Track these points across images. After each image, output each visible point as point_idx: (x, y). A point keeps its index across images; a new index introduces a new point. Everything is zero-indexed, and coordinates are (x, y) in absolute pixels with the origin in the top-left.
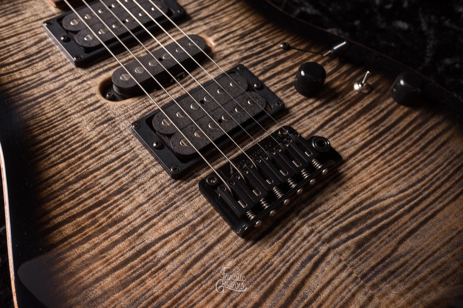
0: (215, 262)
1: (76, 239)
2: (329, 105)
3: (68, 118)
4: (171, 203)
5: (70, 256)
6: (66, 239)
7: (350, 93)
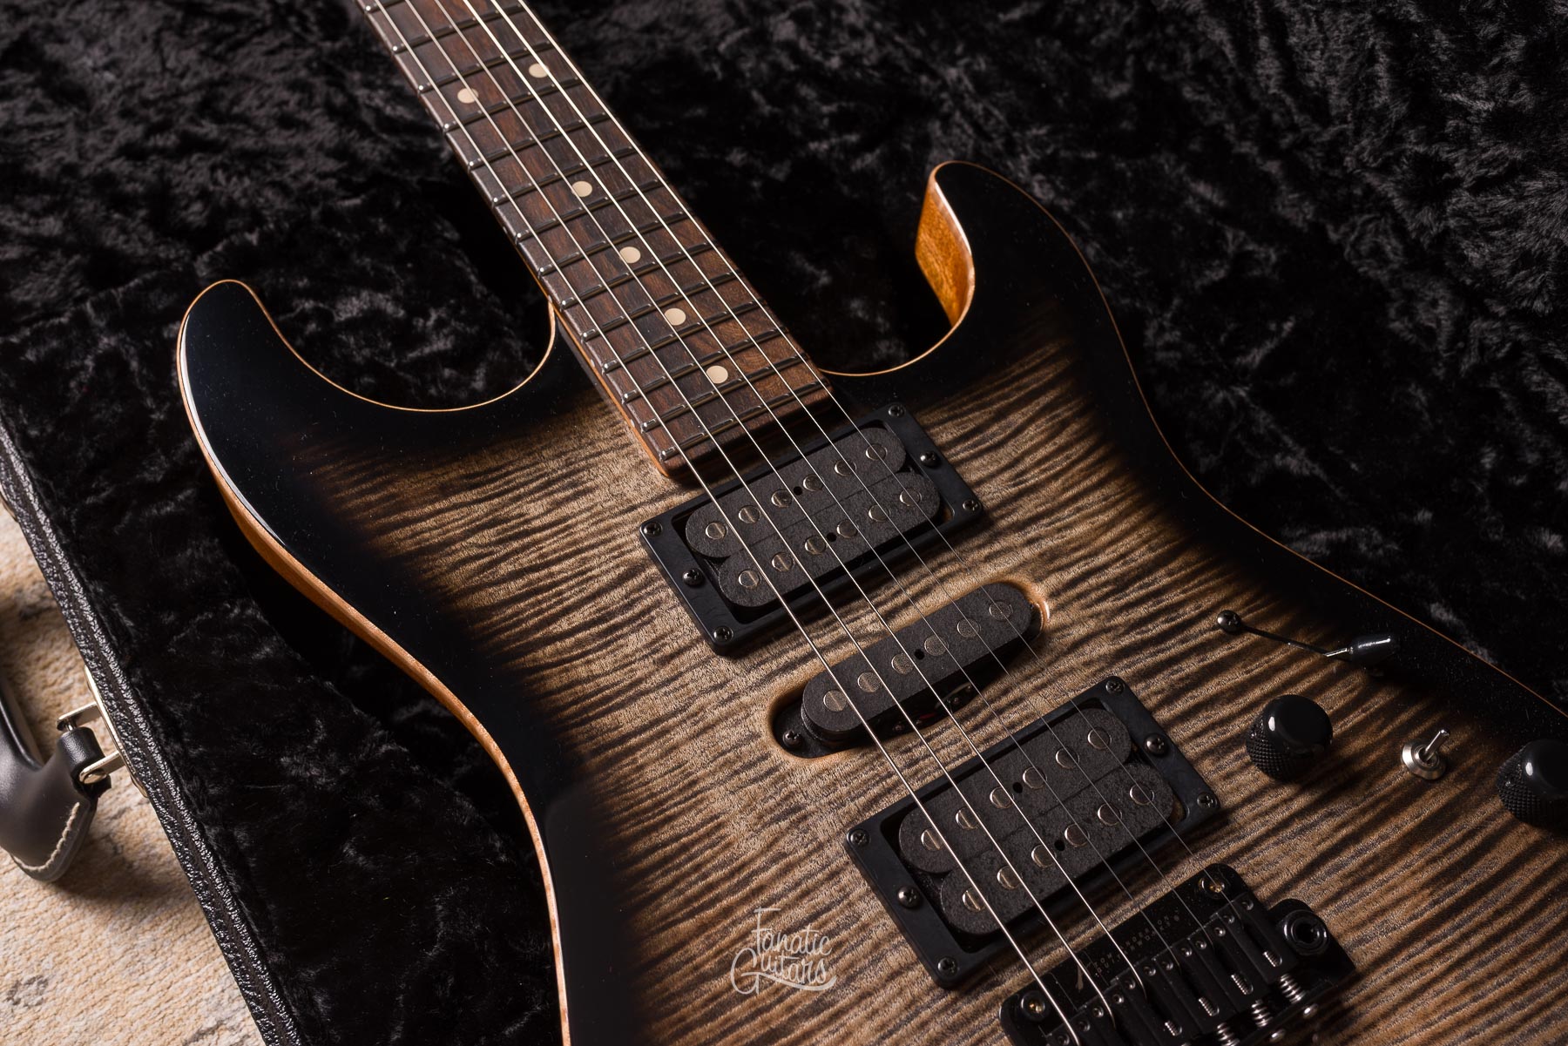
2: (1333, 807)
3: (699, 797)
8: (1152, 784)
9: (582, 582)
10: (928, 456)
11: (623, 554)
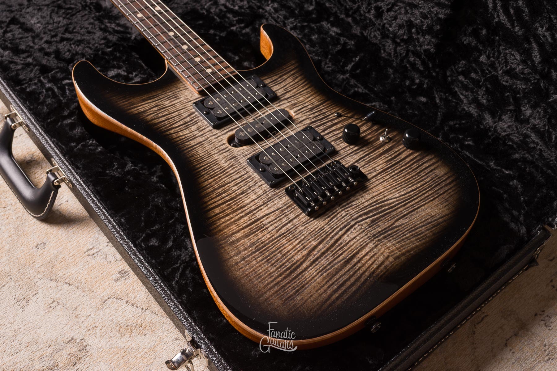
0: (294, 227)
1: (221, 215)
2: (363, 149)
3: (211, 156)
4: (270, 199)
5: (219, 223)
6: (216, 215)
7: (377, 142)
9: (179, 117)
10: (263, 85)
11: (189, 110)
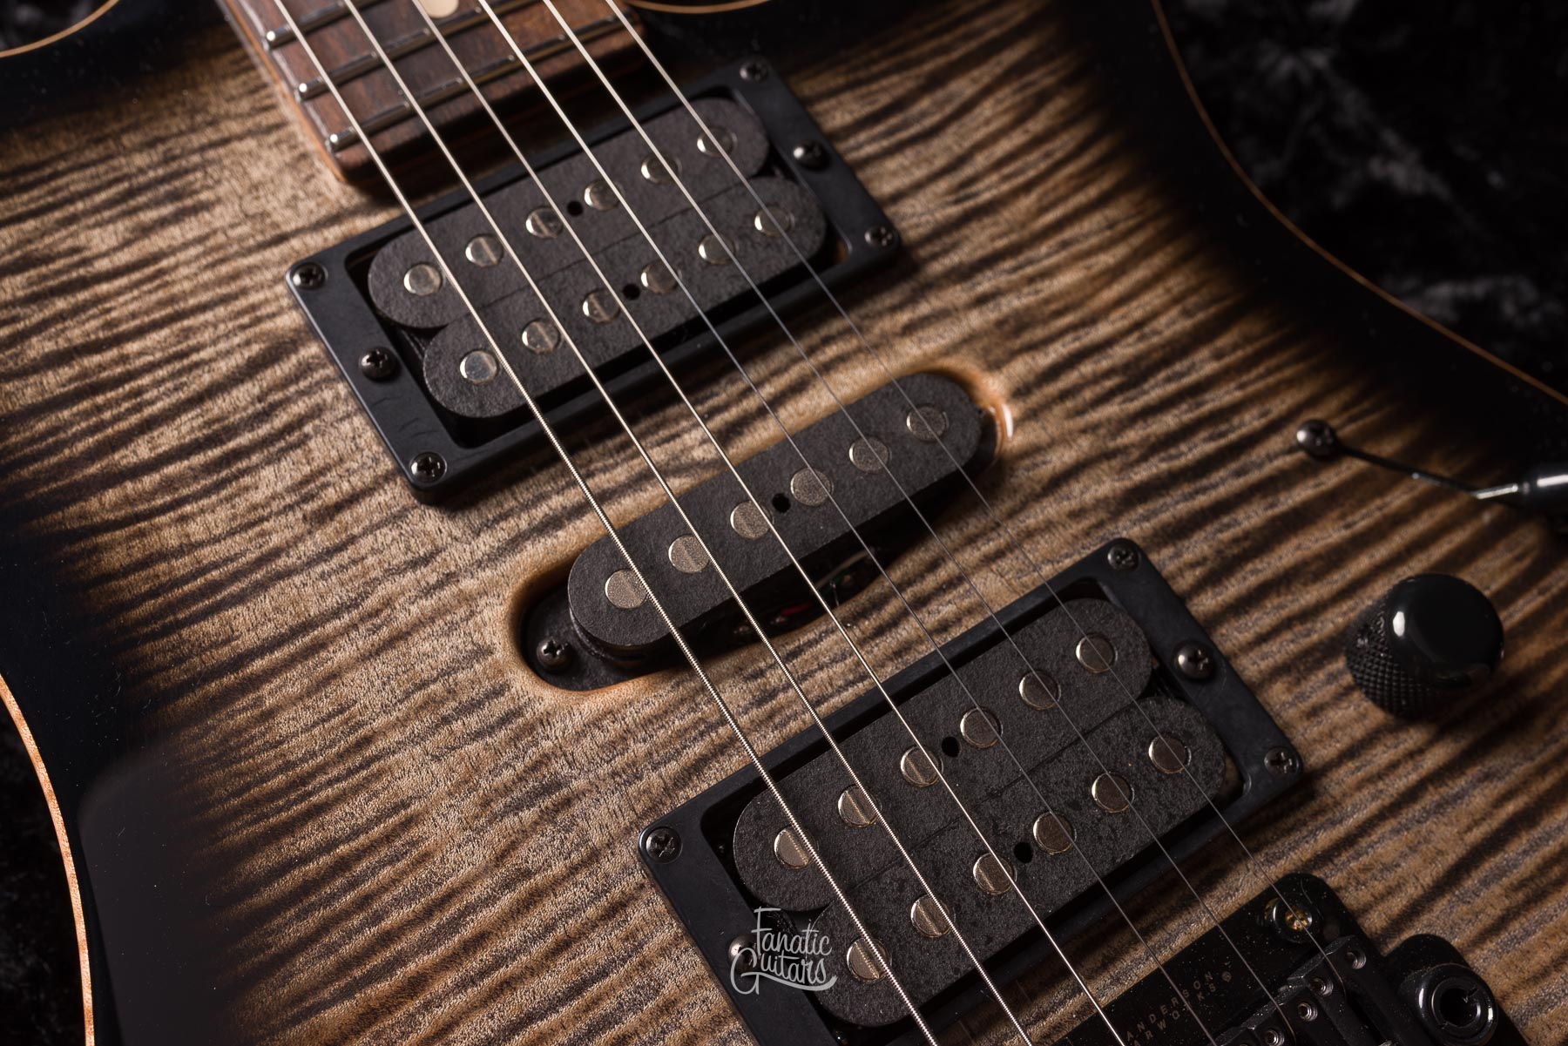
8: (1188, 735)
9: (180, 373)
10: (808, 150)
11: (258, 320)
